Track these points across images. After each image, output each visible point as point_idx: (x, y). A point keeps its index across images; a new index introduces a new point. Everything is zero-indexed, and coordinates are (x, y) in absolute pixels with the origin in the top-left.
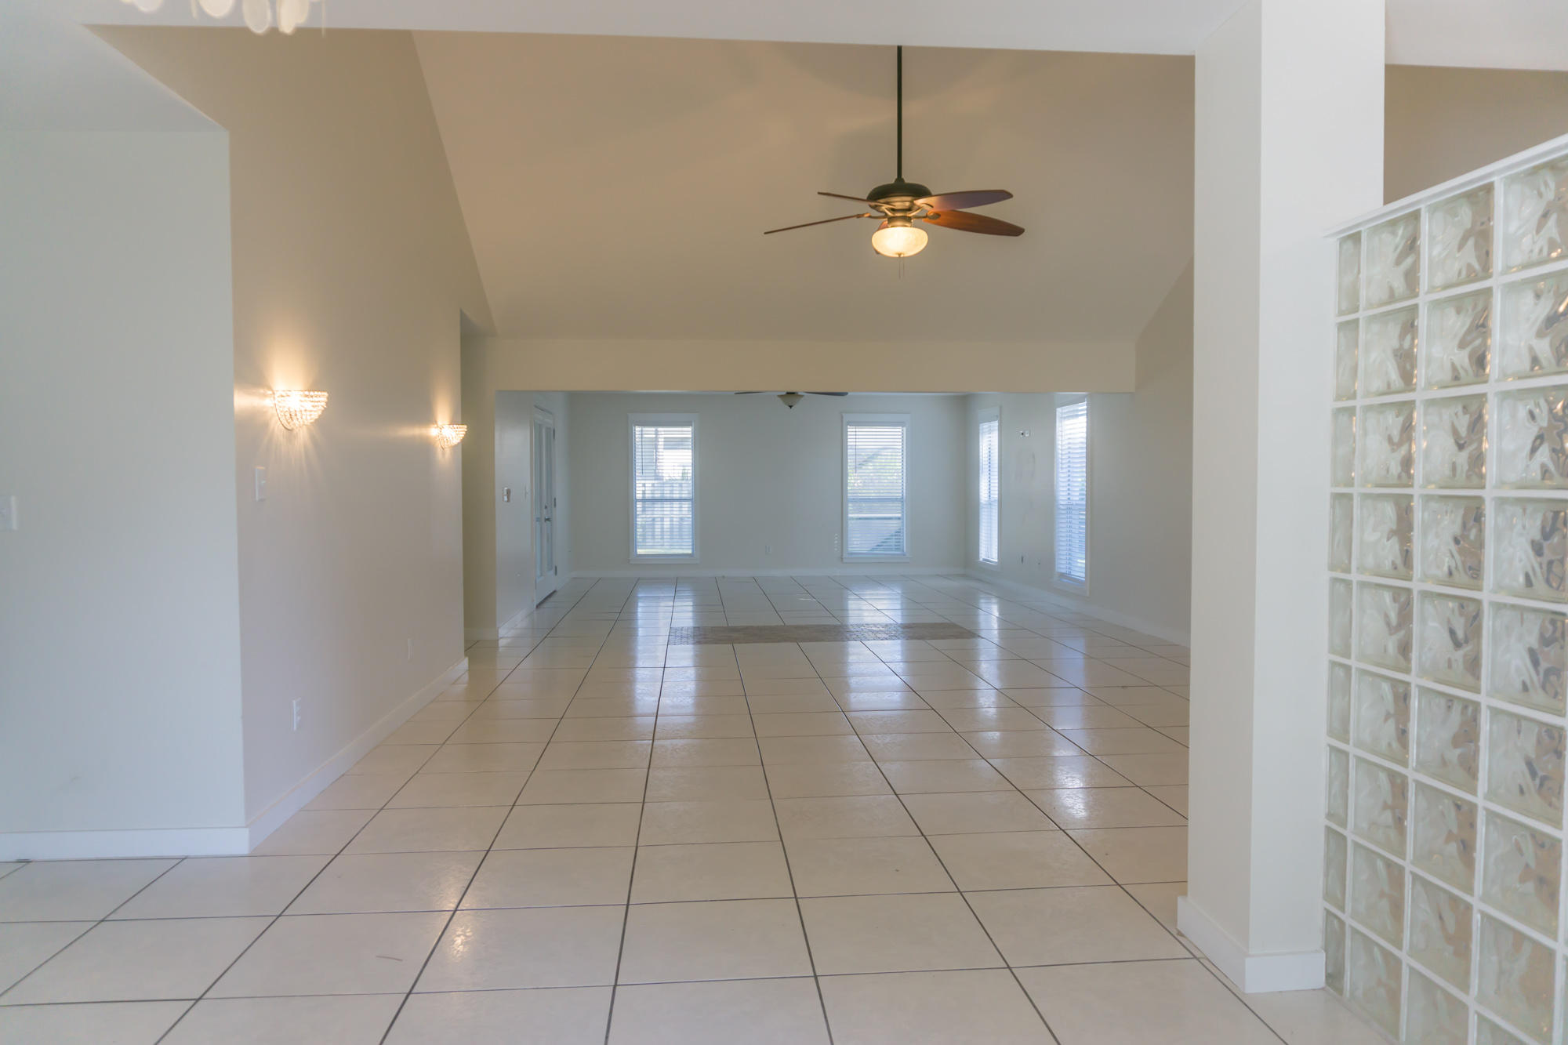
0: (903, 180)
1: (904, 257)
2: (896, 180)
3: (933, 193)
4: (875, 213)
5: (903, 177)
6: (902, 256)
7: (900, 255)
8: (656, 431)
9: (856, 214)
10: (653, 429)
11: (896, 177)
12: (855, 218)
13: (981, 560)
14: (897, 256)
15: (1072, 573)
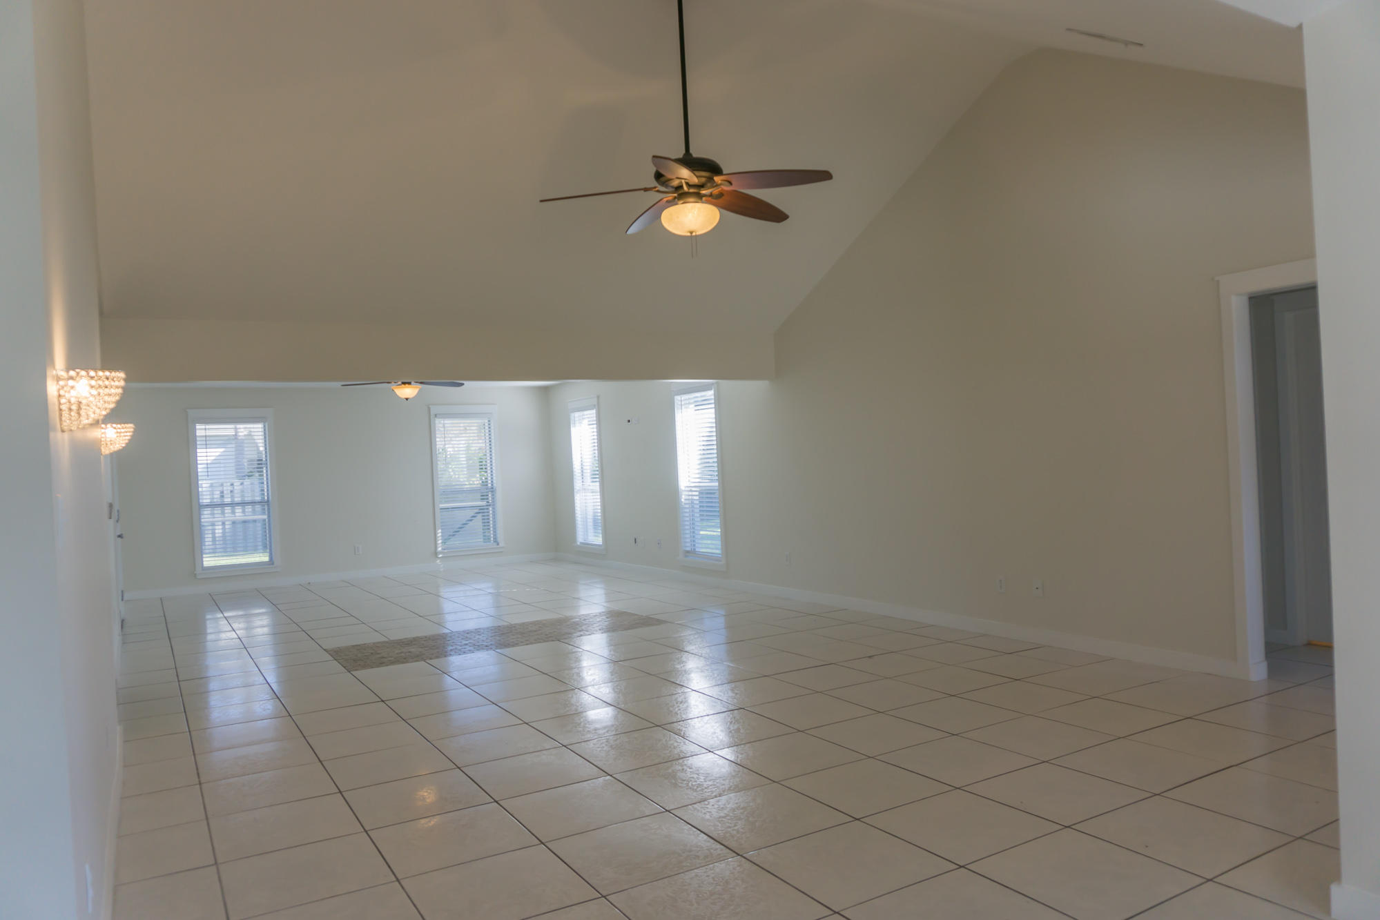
0: (691, 155)
1: (696, 236)
2: (684, 155)
3: (724, 173)
4: (662, 189)
5: (691, 151)
6: (694, 234)
7: (691, 233)
8: (236, 428)
9: (643, 187)
10: (232, 426)
11: (684, 152)
12: (642, 191)
13: (578, 543)
14: (689, 234)
15: (697, 550)
